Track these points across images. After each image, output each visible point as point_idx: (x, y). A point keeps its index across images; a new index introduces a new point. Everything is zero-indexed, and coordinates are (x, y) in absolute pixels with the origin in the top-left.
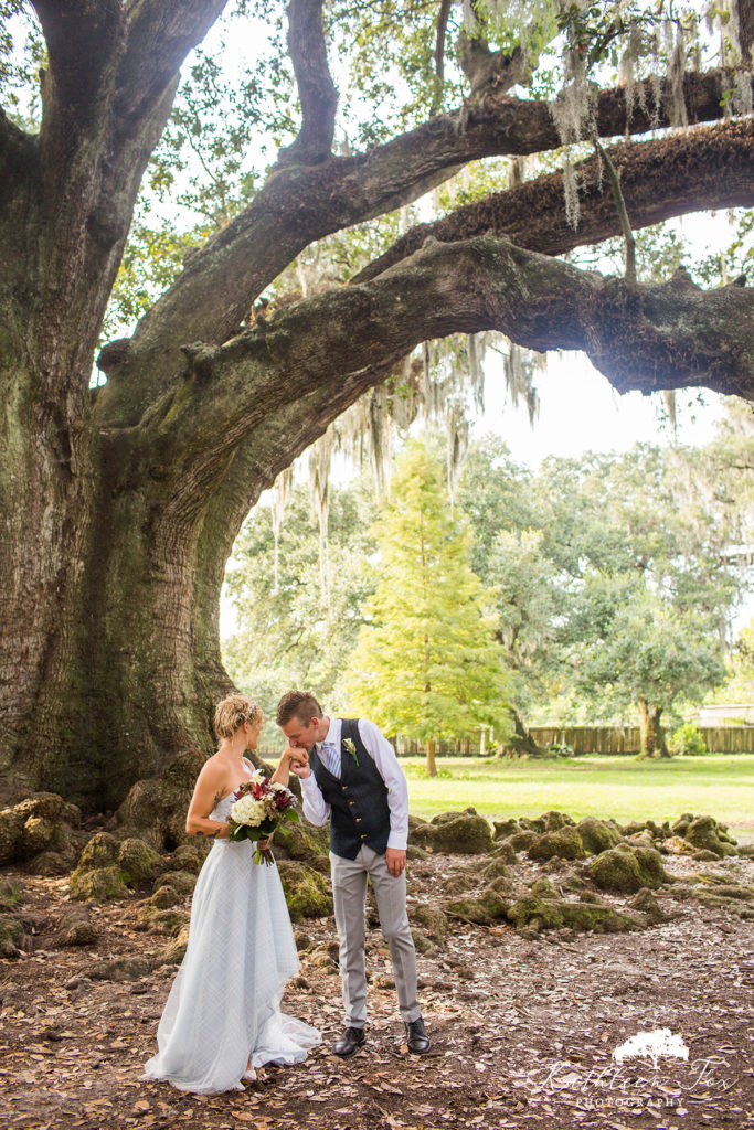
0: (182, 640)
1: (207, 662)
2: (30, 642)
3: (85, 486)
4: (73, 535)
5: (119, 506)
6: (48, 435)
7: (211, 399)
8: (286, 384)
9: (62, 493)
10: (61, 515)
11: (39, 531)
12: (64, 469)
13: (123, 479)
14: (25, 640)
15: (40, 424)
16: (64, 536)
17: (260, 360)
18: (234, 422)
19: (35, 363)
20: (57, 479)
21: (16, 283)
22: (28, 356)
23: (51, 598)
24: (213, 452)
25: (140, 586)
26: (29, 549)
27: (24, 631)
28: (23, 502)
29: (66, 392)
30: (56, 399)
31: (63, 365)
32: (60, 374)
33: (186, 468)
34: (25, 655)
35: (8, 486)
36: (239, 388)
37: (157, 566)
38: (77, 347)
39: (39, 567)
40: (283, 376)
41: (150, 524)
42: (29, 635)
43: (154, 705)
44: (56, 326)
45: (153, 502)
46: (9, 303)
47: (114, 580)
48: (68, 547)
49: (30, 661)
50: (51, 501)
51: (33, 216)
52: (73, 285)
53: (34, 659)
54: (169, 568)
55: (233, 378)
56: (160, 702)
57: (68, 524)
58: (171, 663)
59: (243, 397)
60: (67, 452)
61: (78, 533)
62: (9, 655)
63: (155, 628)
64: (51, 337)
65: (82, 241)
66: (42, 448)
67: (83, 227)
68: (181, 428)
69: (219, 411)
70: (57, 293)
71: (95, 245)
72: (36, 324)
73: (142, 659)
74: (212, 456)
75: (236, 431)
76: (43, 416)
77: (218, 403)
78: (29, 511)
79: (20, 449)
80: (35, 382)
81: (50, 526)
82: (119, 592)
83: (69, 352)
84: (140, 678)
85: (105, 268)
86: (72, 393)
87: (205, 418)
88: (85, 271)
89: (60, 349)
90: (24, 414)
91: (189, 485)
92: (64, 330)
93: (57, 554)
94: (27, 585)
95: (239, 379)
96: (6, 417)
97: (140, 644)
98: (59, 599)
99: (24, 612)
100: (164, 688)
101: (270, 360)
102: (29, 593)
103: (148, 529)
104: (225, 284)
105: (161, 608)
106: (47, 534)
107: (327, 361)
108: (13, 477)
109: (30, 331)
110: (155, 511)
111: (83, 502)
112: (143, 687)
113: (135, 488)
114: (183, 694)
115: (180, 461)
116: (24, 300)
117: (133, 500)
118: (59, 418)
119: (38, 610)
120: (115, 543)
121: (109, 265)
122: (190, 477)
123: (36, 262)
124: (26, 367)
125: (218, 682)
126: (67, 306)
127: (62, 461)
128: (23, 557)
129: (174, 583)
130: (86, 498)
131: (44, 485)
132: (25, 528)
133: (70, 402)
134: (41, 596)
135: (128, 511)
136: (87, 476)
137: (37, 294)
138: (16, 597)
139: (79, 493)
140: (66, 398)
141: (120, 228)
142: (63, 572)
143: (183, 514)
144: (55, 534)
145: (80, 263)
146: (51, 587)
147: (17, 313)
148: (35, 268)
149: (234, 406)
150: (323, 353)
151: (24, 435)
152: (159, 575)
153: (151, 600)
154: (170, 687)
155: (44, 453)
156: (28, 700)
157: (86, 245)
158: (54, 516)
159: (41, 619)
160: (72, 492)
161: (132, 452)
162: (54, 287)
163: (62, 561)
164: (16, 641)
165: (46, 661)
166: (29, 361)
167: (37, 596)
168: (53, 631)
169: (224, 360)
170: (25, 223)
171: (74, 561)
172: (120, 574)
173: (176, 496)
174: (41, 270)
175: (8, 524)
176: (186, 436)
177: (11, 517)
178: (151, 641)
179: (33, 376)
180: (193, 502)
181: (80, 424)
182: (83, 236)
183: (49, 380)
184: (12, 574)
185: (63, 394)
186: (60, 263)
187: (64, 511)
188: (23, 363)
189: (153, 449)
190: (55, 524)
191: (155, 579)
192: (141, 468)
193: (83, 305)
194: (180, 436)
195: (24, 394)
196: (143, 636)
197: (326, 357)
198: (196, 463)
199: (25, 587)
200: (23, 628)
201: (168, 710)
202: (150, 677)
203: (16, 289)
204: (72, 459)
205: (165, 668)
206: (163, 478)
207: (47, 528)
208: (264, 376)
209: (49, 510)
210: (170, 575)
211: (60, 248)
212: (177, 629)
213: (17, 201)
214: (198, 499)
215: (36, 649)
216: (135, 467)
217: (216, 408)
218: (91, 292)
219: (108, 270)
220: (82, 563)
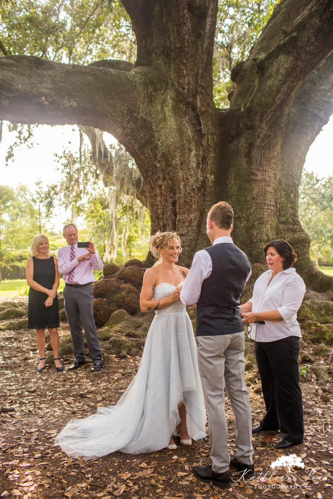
0: (268, 209)
1: (287, 219)
2: (192, 216)
3: (210, 140)
4: (207, 163)
5: (232, 146)
6: (190, 117)
7: (266, 81)
8: (299, 63)
9: (199, 144)
10: (200, 155)
11: (190, 164)
12: (199, 133)
13: (234, 132)
14: (190, 215)
15: (185, 113)
16: (203, 164)
17: (285, 54)
18: (278, 91)
19: (177, 85)
20: (196, 138)
21: (162, 49)
22: (172, 82)
23: (199, 195)
24: (272, 109)
25: (245, 184)
26: (186, 173)
27: (189, 211)
28: (179, 151)
29: (196, 95)
30: (191, 100)
31: (192, 82)
32: (191, 87)
33: (261, 121)
34: (191, 222)
35: (171, 145)
36: (277, 72)
37: (253, 173)
38: (198, 72)
39: (192, 180)
40: (296, 59)
41: (249, 152)
42: (192, 213)
43: (252, 242)
44: (184, 64)
45: (249, 141)
46: (161, 59)
47: (232, 182)
48: (205, 169)
49: (193, 225)
50: (193, 148)
51: (165, 14)
52: (188, 42)
53: (195, 224)
54: (259, 173)
55: (274, 68)
56: (255, 240)
57: (204, 159)
58: (261, 222)
59: (280, 77)
60: (200, 124)
61: (209, 162)
62: (184, 222)
63: (254, 204)
64: (182, 70)
65: (187, 18)
66: (187, 124)
67: (186, 11)
68: (255, 101)
69: (270, 87)
70: (181, 48)
71: (195, 19)
72: (174, 65)
73: (247, 220)
74: (271, 112)
75: (280, 96)
76: (186, 109)
77: (269, 83)
78: (183, 155)
79: (174, 126)
80: (178, 94)
81: (195, 161)
82: (235, 188)
83: (194, 75)
84: (246, 229)
85: (206, 29)
86: (199, 95)
87: (264, 92)
88: (193, 33)
89: (189, 75)
90: (175, 110)
91: (264, 129)
92: (189, 65)
93: (200, 174)
94: (187, 190)
95: (278, 67)
96: (165, 113)
97: (246, 213)
98: (204, 195)
99: (188, 202)
100: (257, 234)
101: (289, 52)
102: (188, 193)
103: (248, 155)
104: (290, 18)
105: (256, 194)
106: (194, 165)
107: (317, 44)
108: (172, 140)
109: (172, 70)
110: (251, 146)
111: (210, 147)
112: (247, 234)
113: (240, 135)
114: (268, 236)
115: (258, 118)
116: (168, 56)
117: (240, 142)
118: (194, 108)
119: (194, 201)
120: (230, 165)
121: (208, 27)
122: (264, 125)
123: (170, 36)
124: (172, 87)
125: (291, 229)
126: (187, 53)
127: (198, 128)
128: (183, 176)
129: (262, 181)
130: (211, 145)
131: (189, 141)
132: (182, 163)
133: (198, 100)
134: (194, 194)
135: (238, 148)
136: (212, 134)
137: (172, 51)
138: (183, 196)
139: (208, 142)
140: (196, 98)
141: (204, 5)
142: (204, 182)
143: (263, 145)
144: (198, 164)
145: (189, 30)
146: (199, 189)
147: (165, 63)
148: (169, 39)
149: (276, 83)
150: (313, 40)
151: (176, 120)
152: (254, 178)
153: (251, 190)
154: (260, 233)
155: (188, 127)
156: (193, 243)
157: (191, 20)
158: (197, 155)
159: (196, 205)
160: (204, 143)
161: (236, 118)
162: (178, 45)
163: (203, 176)
164: (186, 216)
165: (200, 224)
166: (173, 85)
167: (193, 194)
168: (202, 210)
169: (270, 59)
170: (162, 18)
171: (208, 176)
172: (235, 180)
173: (259, 136)
174: (172, 39)
175: (174, 162)
176: (258, 104)
177: (175, 159)
178: (252, 211)
179: (176, 91)
180: (268, 138)
181: (204, 109)
182: (187, 15)
183: (186, 91)
184: (179, 185)
185: (194, 97)
186: (179, 32)
187: (201, 153)
188: (170, 86)
189: (245, 115)
190: (197, 159)
191: (253, 180)
192: (241, 125)
193: (196, 51)
194: (255, 104)
195: (174, 100)
196: (248, 208)
197: (316, 41)
198: (265, 117)
199: (186, 191)
200: (188, 210)
201: (258, 244)
202: (251, 228)
203: (163, 51)
204: (202, 127)
205: (258, 224)
206: (251, 128)
207: (194, 162)
208: (288, 62)
209: (193, 153)
210: (260, 177)
211: (177, 25)
212: (265, 204)
213: (157, 9)
214: (270, 136)
215: (195, 219)
216: (238, 125)
217: (269, 86)
218: (199, 43)
219: (208, 29)
220: (213, 176)
